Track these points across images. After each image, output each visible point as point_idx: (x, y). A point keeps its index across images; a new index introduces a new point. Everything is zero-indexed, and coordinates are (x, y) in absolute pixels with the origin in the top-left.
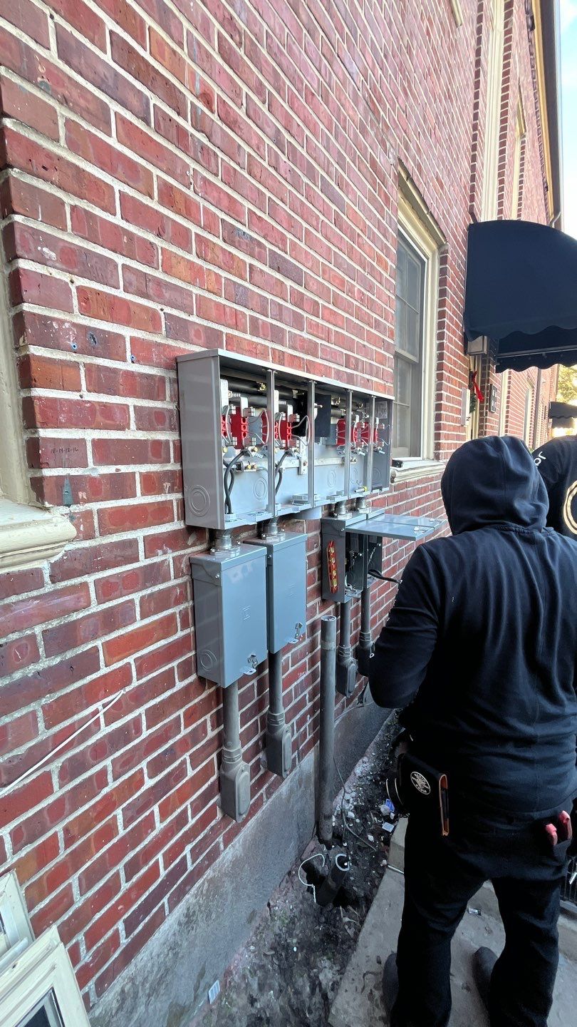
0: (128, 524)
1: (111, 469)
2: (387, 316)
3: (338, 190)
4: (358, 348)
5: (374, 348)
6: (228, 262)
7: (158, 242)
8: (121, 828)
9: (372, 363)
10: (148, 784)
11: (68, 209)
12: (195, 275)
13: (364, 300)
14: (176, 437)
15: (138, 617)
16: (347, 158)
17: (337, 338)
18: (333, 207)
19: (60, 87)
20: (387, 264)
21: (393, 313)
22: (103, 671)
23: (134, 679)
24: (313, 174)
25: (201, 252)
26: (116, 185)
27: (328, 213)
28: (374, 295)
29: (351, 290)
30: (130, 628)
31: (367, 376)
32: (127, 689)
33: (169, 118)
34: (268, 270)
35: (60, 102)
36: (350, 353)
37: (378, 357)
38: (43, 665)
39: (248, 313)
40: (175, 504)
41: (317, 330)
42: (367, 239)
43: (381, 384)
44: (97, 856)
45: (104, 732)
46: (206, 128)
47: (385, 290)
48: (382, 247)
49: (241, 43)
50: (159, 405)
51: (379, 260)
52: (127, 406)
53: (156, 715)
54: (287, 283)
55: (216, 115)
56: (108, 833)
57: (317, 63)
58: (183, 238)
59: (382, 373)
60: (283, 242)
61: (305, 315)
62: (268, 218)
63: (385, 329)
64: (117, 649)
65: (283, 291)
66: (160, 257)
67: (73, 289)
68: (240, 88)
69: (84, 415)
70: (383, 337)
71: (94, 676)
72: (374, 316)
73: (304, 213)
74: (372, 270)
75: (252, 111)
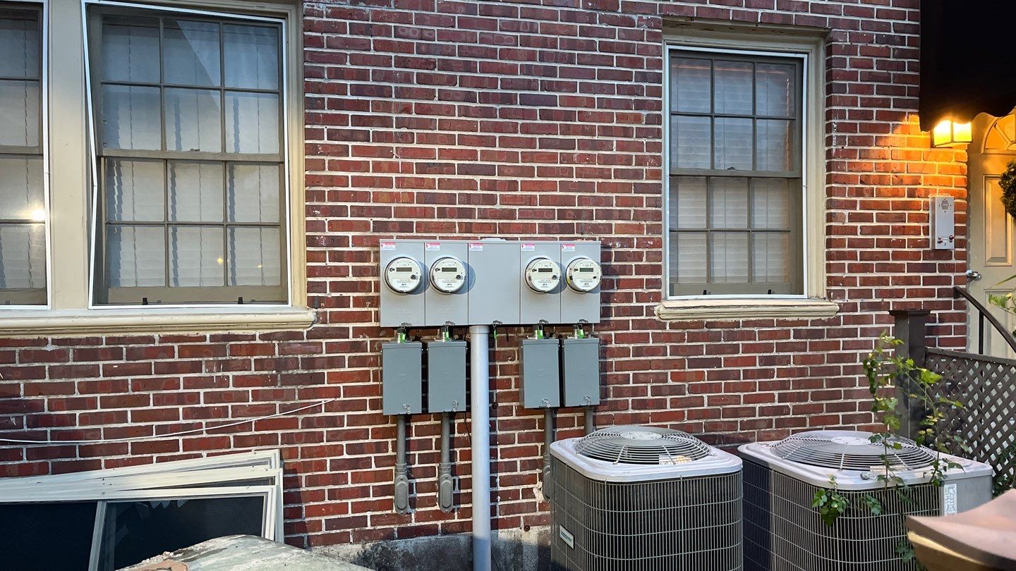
0: (344, 320)
1: (338, 294)
2: (640, 161)
3: (545, 93)
4: (582, 201)
5: (614, 195)
6: (419, 183)
7: (371, 190)
8: (328, 468)
9: (611, 208)
10: (346, 456)
11: (326, 193)
12: (394, 198)
13: (591, 159)
14: (375, 279)
15: (347, 365)
16: (558, 65)
17: (544, 200)
18: (538, 108)
19: (327, 150)
20: (640, 115)
21: (658, 154)
22: (326, 385)
23: (342, 396)
24: (509, 99)
25: (399, 185)
26: (350, 174)
27: (531, 115)
28: (612, 150)
29: (568, 159)
30: (342, 370)
31: (600, 221)
32: (338, 399)
33: (381, 132)
34: (456, 177)
35: (327, 155)
36: (566, 208)
37: (622, 201)
38: (300, 371)
39: (435, 206)
40: (373, 313)
41: (515, 200)
42: (596, 110)
43: (630, 225)
44: (315, 473)
45: (323, 414)
46: (407, 124)
47: (637, 140)
48: (627, 105)
49: (435, 67)
50: (366, 264)
51: (621, 118)
52: (348, 266)
53: (353, 420)
54: (478, 178)
55: (414, 113)
56: (322, 466)
57: (515, 27)
58: (387, 183)
59: (632, 215)
60: (473, 155)
61: (498, 193)
62: (457, 147)
63: (637, 174)
64: (334, 378)
65: (472, 184)
66: (372, 196)
67: (326, 222)
68: (434, 90)
69: (326, 272)
70: (633, 181)
71: (321, 386)
72: (613, 167)
73: (498, 128)
74: (606, 131)
75: (444, 96)
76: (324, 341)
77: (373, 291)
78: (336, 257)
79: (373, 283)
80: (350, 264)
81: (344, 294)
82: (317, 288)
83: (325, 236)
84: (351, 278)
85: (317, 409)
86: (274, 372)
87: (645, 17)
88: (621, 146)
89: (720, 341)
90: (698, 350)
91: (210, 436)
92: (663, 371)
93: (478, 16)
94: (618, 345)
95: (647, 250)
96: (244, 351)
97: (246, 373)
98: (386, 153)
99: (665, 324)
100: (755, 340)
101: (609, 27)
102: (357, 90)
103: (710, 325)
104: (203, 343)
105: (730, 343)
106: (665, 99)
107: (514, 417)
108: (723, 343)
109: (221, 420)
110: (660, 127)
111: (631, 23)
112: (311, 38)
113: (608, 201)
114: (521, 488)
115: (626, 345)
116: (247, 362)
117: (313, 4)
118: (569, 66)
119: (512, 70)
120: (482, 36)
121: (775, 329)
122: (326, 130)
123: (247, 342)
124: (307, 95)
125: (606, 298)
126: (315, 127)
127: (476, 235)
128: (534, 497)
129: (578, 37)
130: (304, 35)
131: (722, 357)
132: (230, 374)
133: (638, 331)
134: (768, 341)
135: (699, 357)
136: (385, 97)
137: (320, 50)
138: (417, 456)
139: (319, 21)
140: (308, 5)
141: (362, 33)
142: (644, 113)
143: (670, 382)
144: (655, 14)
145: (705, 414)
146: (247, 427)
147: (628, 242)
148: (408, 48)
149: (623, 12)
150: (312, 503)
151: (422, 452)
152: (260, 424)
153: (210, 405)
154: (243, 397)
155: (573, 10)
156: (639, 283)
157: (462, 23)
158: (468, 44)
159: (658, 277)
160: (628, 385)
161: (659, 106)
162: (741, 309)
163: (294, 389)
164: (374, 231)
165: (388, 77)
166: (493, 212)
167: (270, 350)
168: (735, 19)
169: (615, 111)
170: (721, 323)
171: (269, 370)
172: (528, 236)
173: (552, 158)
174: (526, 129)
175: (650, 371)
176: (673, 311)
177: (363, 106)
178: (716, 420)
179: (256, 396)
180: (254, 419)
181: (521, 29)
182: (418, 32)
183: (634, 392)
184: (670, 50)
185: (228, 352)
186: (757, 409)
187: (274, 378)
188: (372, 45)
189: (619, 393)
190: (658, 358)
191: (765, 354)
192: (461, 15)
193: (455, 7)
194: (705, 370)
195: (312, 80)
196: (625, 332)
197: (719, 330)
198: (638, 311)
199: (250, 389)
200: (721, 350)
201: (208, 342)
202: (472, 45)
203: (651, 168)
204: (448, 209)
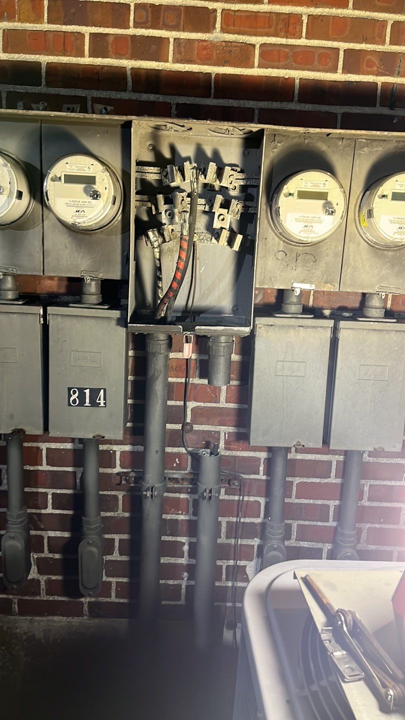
4: (401, 33)
17: (319, 26)
36: (364, 46)
39: (87, 30)
41: (254, 23)
138: (50, 497)
151: (58, 491)
166: (205, 48)
204: (111, 39)
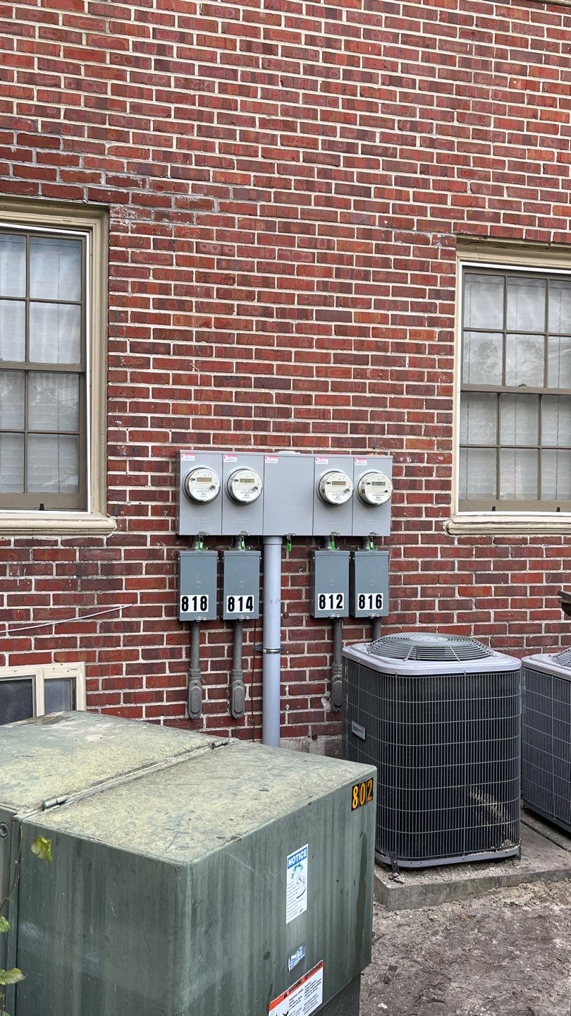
0: (142, 528)
1: (137, 503)
2: (432, 377)
3: (341, 309)
4: (374, 416)
5: (406, 411)
6: (217, 396)
7: (170, 402)
8: (124, 672)
9: (402, 423)
10: (141, 661)
11: (128, 404)
12: (193, 409)
13: (383, 375)
14: (173, 489)
15: (144, 573)
16: (354, 282)
17: (338, 414)
18: (333, 324)
19: (130, 362)
20: (432, 332)
21: (450, 371)
22: (124, 591)
23: (139, 602)
24: (305, 315)
25: (197, 397)
26: (151, 386)
27: (326, 330)
28: (404, 366)
29: (361, 374)
30: (139, 577)
31: (391, 436)
32: (135, 605)
33: (182, 345)
34: (253, 390)
35: (129, 367)
36: (359, 422)
37: (413, 417)
38: (100, 577)
39: (232, 419)
40: (170, 522)
41: (309, 414)
42: (390, 326)
43: (421, 440)
44: (112, 677)
45: (121, 619)
46: (206, 338)
47: (429, 356)
48: (420, 321)
49: (234, 282)
50: (165, 474)
51: (414, 335)
52: (147, 476)
53: (149, 627)
54: (273, 392)
55: (213, 328)
56: (118, 670)
57: (312, 244)
58: (186, 395)
59: (423, 430)
60: (269, 369)
61: (293, 407)
62: (254, 361)
63: (429, 390)
64: (132, 584)
65: (267, 398)
66: (171, 408)
67: (127, 432)
68: (233, 305)
69: (127, 481)
70: (424, 397)
71: (119, 591)
72: (406, 383)
73: (293, 342)
74: (399, 347)
75: (243, 310)
76: (123, 548)
77: (170, 500)
78: (136, 466)
79: (170, 493)
80: (149, 474)
81: (143, 503)
82: (117, 496)
83: (126, 446)
84: (150, 488)
85: (115, 614)
86: (75, 577)
87: (439, 235)
88: (414, 363)
89: (508, 557)
90: (485, 566)
91: (12, 637)
92: (450, 586)
93: (277, 233)
94: (407, 559)
95: (438, 465)
96: (46, 556)
97: (49, 577)
98: (186, 366)
99: (454, 538)
100: (542, 557)
101: (404, 244)
102: (160, 304)
103: (497, 541)
104: (8, 547)
105: (517, 559)
106: (458, 316)
107: (303, 628)
108: (510, 559)
109: (23, 622)
110: (451, 344)
111: (426, 241)
112: (116, 252)
113: (400, 417)
114: (309, 697)
115: (414, 559)
116: (49, 567)
117: (119, 220)
118: (364, 282)
119: (309, 286)
120: (280, 252)
121: (562, 546)
122: (128, 343)
123: (50, 548)
124: (111, 308)
125: (397, 512)
126: (118, 339)
127: (270, 448)
128: (322, 707)
129: (373, 255)
130: (110, 250)
131: (509, 573)
132: (33, 578)
133: (426, 546)
134: (555, 559)
135: (487, 572)
136: (185, 311)
137: (124, 264)
138: (209, 663)
139: (124, 237)
140: (114, 221)
141: (165, 249)
142: (437, 330)
143: (457, 597)
144: (450, 232)
145: (491, 630)
146: (47, 629)
147: (419, 458)
148: (209, 263)
149: (418, 230)
150: (108, 706)
151: (214, 659)
152: (60, 629)
153: (13, 608)
154: (44, 600)
155: (369, 227)
156: (428, 498)
157: (261, 239)
158: (267, 260)
159: (447, 492)
160: (416, 599)
161: (451, 323)
162: (529, 526)
163: (94, 594)
164: (172, 442)
165: (189, 291)
166: (287, 425)
167: (70, 555)
168: (529, 238)
169: (408, 328)
170: (509, 539)
171: (70, 575)
172: (321, 449)
173: (346, 373)
174: (321, 344)
175: (438, 585)
176: (461, 526)
177: (165, 319)
178: (502, 636)
179: (57, 599)
180: (54, 622)
181: (318, 246)
182: (219, 248)
183: (422, 605)
184: (464, 267)
185: (31, 557)
186: (543, 625)
187: (74, 582)
188: (174, 260)
189: (407, 606)
190: (446, 572)
191: (552, 572)
192: (260, 232)
193: (255, 224)
194: (492, 585)
195: (117, 294)
196: (414, 546)
197: (507, 546)
198: (427, 526)
199: (51, 593)
200: (509, 566)
201: (12, 547)
202: (271, 261)
203: (443, 384)
204: (244, 422)
